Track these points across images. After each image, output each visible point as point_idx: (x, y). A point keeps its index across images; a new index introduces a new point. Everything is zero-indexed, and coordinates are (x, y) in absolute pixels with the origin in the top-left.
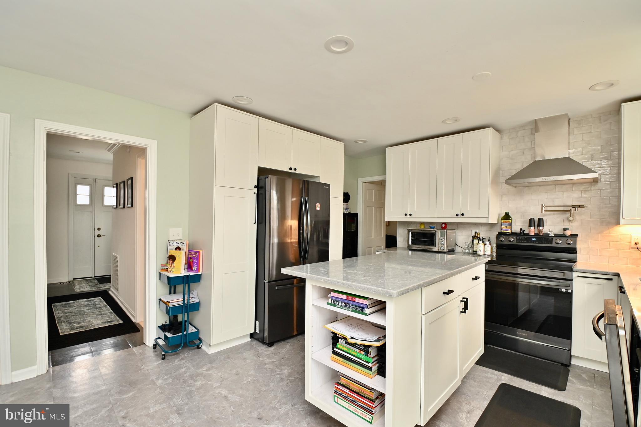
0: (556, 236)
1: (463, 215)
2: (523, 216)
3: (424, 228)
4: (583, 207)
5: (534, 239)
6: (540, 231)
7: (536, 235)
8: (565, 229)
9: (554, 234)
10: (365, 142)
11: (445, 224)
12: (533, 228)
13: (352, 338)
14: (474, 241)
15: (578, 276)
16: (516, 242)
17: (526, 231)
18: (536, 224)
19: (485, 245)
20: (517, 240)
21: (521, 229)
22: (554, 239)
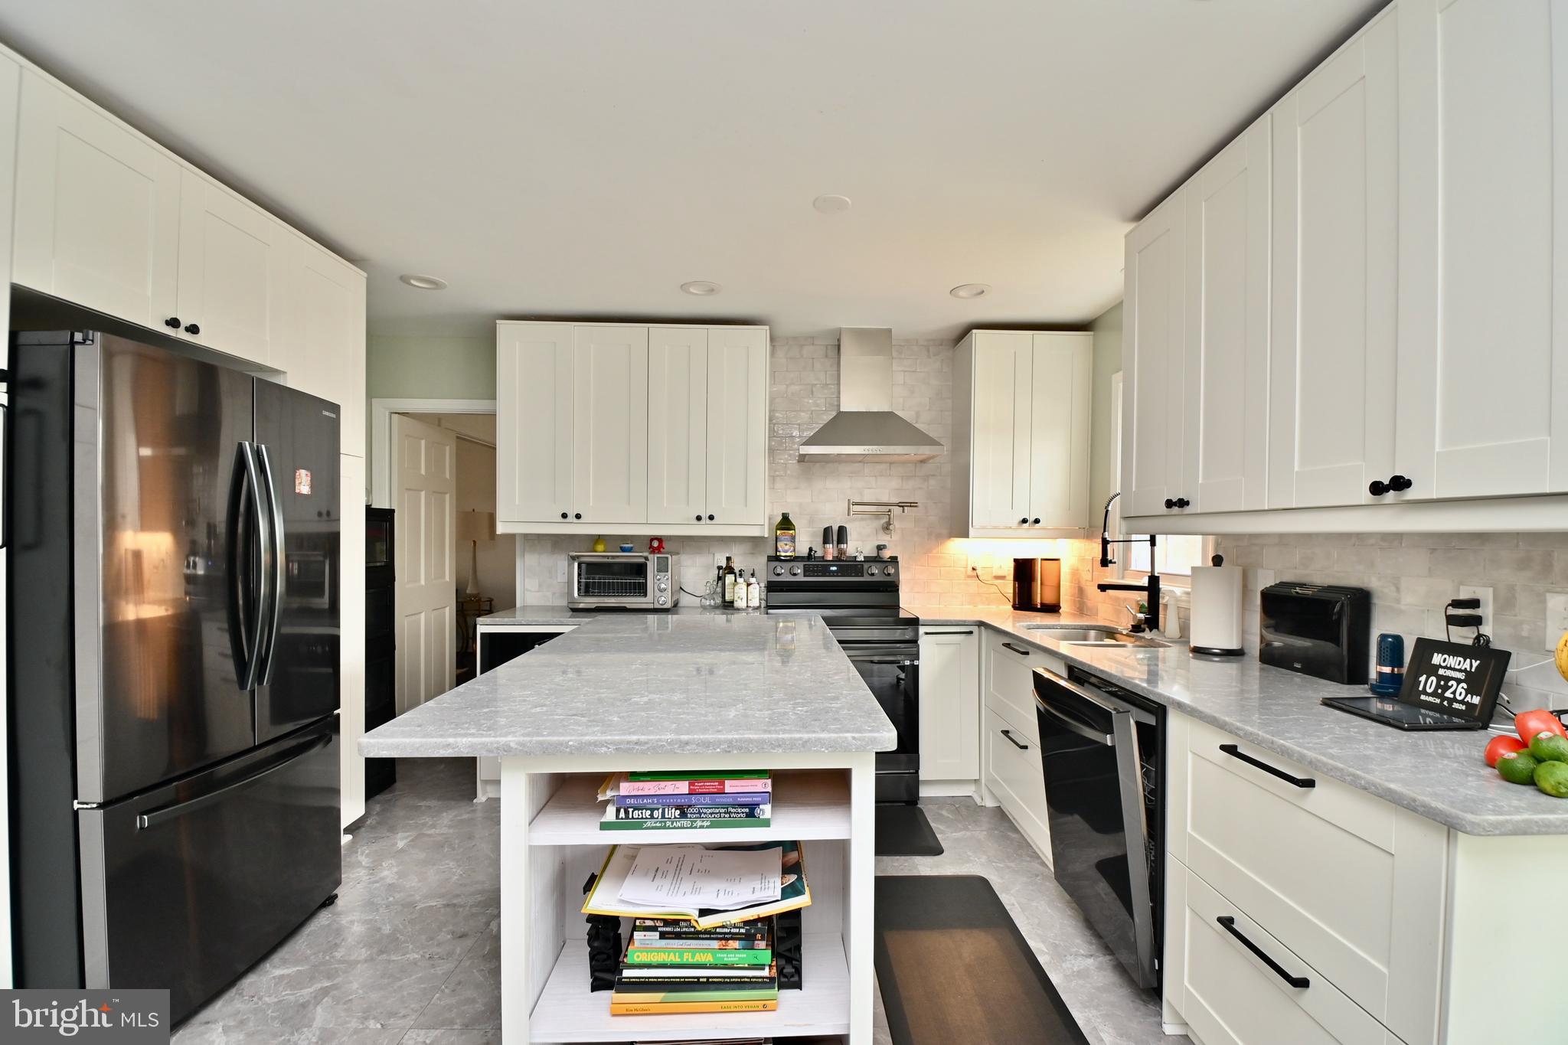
0: (868, 559)
1: (711, 518)
2: (811, 522)
3: (604, 552)
4: (916, 506)
5: (834, 568)
6: (841, 552)
7: (837, 559)
8: (880, 548)
9: (864, 557)
10: (436, 285)
11: (660, 539)
12: (829, 546)
13: (704, 912)
14: (726, 578)
15: (927, 633)
16: (804, 576)
17: (819, 554)
18: (835, 538)
19: (749, 585)
20: (806, 573)
21: (811, 549)
22: (866, 566)
